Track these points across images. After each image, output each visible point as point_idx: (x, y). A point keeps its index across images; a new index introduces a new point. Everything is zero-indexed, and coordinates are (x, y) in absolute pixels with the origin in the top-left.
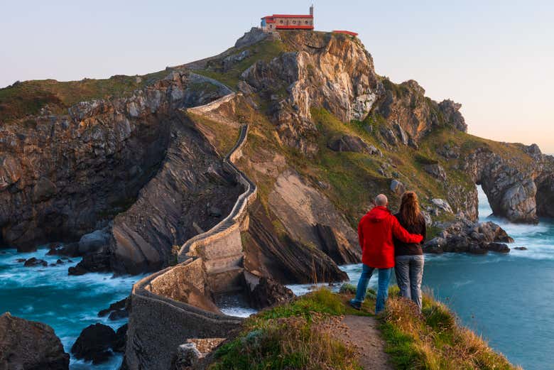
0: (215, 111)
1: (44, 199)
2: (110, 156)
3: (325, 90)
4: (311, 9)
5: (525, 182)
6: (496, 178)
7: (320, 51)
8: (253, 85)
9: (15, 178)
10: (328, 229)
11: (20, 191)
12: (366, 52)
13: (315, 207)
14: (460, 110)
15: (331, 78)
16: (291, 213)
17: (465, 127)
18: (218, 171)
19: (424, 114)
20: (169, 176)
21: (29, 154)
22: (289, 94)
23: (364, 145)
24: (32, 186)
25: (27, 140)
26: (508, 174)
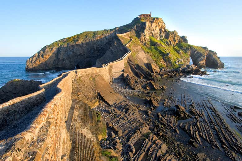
0: (124, 35)
1: (87, 57)
2: (101, 48)
3: (153, 32)
4: (151, 12)
5: (203, 56)
6: (195, 55)
7: (152, 22)
8: (134, 30)
10: (150, 64)
12: (164, 23)
13: (147, 59)
14: (187, 38)
15: (155, 29)
16: (141, 60)
17: (188, 42)
18: (123, 49)
19: (177, 39)
21: (84, 47)
22: (143, 32)
23: (161, 45)
24: (85, 55)
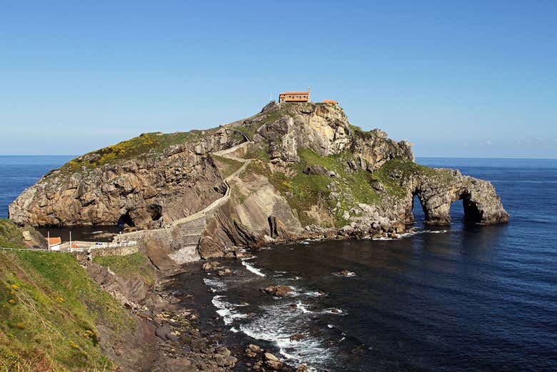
3: (311, 137)
5: (442, 194)
6: (424, 192)
7: (310, 114)
8: (263, 136)
9: (135, 186)
11: (137, 193)
13: (276, 206)
20: (197, 188)
22: (281, 141)
23: (325, 171)
25: (141, 167)
26: (432, 189)
